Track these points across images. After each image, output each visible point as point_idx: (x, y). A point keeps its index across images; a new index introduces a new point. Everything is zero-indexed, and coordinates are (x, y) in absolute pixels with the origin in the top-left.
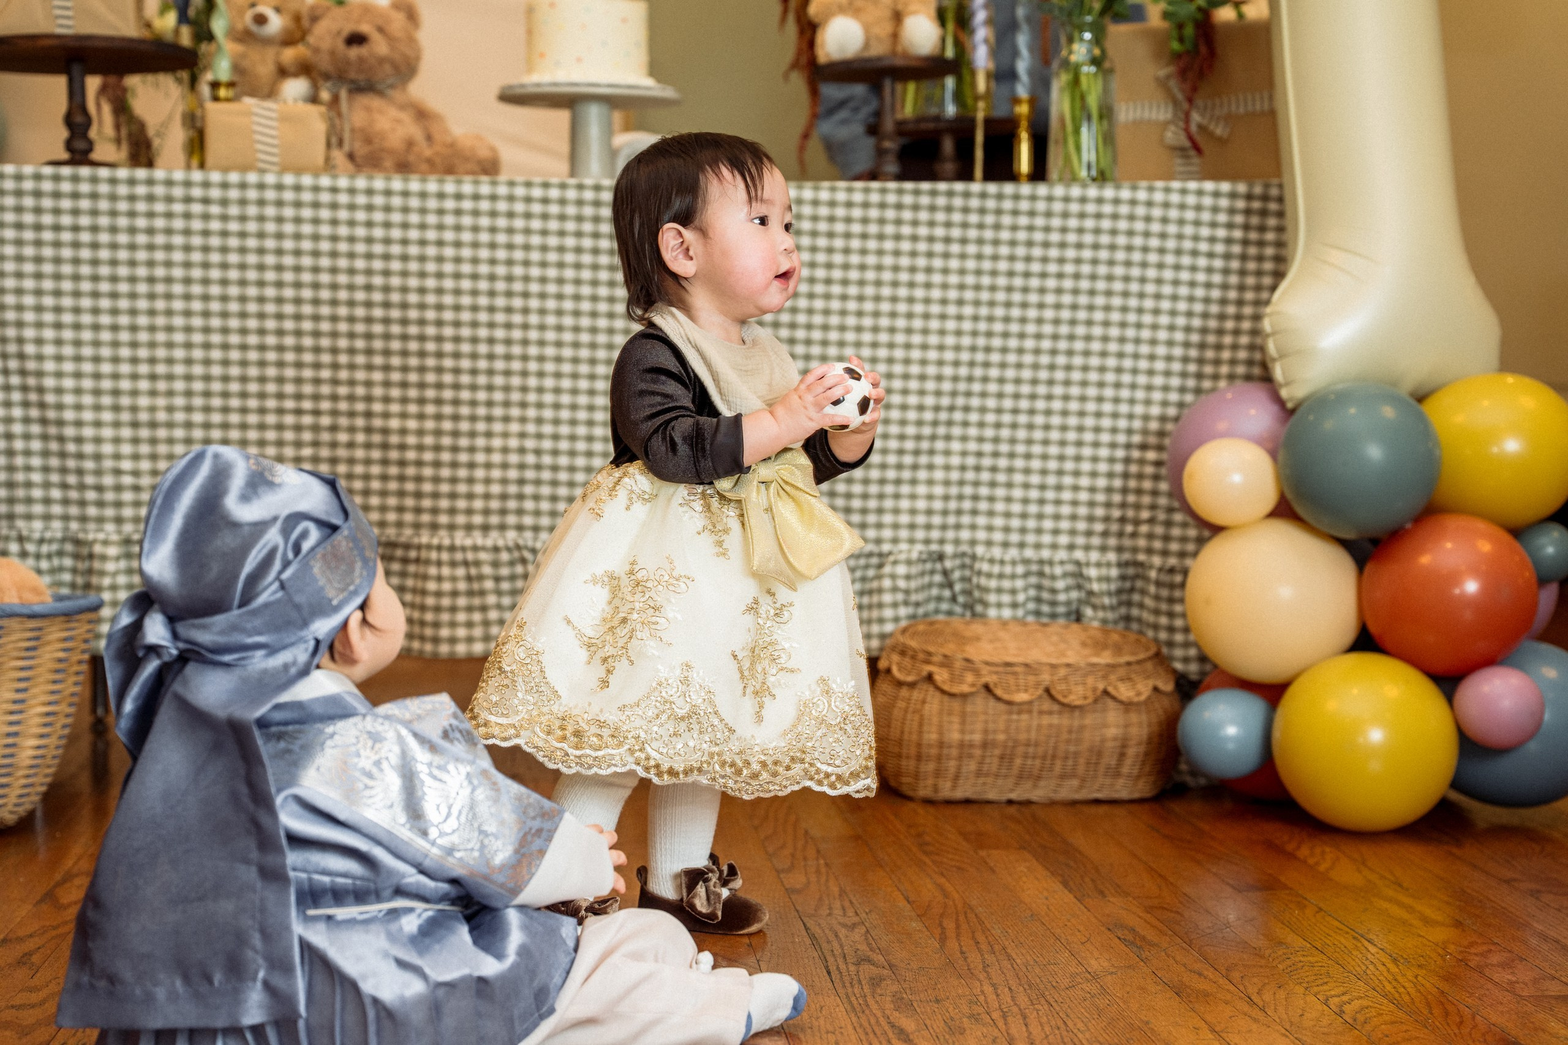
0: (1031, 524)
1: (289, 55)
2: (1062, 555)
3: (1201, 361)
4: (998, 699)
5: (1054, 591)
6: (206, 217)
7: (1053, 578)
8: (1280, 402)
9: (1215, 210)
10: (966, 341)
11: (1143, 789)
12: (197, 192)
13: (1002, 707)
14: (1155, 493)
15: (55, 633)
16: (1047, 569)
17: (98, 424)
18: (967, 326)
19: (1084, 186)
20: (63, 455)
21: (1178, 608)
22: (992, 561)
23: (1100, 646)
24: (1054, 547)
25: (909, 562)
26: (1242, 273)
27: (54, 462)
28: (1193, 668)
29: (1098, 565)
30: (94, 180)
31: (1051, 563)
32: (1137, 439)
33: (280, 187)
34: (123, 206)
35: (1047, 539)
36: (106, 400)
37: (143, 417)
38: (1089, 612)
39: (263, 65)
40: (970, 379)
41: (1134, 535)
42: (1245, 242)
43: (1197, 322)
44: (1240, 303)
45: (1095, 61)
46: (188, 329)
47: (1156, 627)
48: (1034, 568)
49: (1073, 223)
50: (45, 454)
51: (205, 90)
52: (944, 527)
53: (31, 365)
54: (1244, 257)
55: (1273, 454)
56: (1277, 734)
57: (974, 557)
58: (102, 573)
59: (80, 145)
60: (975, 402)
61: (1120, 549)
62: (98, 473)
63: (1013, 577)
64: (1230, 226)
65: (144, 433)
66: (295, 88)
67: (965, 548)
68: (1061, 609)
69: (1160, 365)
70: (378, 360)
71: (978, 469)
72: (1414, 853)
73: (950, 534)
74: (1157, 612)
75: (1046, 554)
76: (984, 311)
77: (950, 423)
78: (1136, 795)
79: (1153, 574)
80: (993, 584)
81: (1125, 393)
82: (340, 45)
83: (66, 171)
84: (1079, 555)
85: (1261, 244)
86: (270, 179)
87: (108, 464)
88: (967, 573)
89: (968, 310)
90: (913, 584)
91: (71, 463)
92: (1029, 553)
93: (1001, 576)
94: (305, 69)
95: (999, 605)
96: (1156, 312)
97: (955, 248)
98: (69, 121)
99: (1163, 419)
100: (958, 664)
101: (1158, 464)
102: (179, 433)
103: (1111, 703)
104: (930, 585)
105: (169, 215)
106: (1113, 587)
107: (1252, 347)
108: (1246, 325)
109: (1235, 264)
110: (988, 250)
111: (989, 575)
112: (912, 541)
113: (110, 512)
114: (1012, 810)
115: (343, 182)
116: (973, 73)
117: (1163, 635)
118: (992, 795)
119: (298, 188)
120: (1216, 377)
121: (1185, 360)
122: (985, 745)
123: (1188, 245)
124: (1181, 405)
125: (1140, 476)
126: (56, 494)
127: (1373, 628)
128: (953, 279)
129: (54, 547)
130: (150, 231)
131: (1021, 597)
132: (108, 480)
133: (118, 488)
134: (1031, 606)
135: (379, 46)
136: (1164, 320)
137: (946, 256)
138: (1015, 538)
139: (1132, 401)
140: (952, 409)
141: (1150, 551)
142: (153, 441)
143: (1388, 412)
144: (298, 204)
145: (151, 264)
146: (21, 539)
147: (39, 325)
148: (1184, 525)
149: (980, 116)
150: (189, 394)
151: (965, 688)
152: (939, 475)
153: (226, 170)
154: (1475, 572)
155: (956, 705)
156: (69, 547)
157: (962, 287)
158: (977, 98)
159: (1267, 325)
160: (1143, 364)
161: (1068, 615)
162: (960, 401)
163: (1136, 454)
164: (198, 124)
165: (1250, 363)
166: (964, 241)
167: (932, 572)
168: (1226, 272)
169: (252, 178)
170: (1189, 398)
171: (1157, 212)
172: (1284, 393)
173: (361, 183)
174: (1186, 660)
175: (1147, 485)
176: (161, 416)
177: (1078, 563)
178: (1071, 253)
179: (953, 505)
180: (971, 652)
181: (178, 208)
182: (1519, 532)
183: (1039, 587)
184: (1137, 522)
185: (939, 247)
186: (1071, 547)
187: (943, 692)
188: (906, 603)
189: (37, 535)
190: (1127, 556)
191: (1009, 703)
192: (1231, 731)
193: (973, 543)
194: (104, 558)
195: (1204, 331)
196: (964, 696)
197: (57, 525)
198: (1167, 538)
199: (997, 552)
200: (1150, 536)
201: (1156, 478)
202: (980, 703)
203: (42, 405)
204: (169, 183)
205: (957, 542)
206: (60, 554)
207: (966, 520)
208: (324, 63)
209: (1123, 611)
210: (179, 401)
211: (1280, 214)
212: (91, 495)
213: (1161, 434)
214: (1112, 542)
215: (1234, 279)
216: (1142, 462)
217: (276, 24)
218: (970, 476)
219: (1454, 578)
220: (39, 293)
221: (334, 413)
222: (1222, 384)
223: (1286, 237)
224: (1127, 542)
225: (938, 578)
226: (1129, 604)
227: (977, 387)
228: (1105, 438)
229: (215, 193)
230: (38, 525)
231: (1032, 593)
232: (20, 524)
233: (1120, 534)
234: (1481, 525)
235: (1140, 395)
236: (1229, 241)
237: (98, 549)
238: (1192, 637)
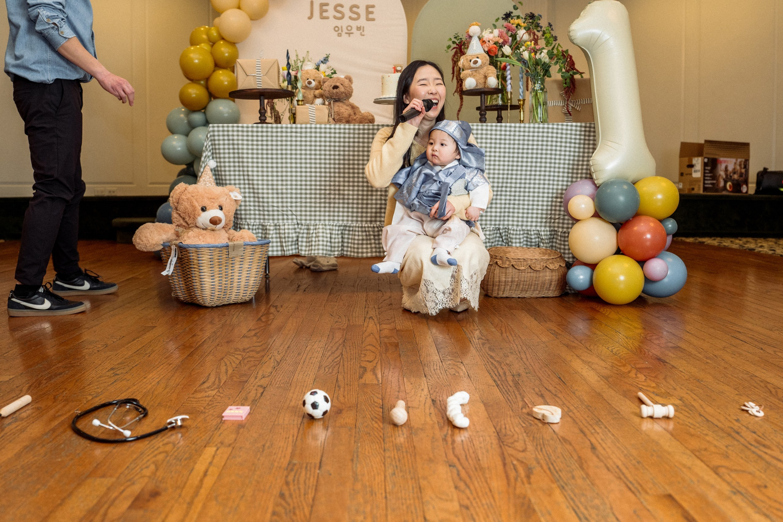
0: (525, 219)
1: (317, 92)
2: (534, 228)
3: (573, 173)
4: (516, 269)
5: (531, 239)
6: (296, 137)
7: (531, 235)
8: (595, 184)
9: (576, 130)
10: (506, 168)
11: (556, 294)
12: (294, 130)
13: (517, 271)
14: (560, 211)
15: (258, 250)
16: (529, 232)
17: (268, 193)
18: (506, 163)
19: (539, 124)
20: (259, 202)
21: (566, 243)
22: (514, 230)
23: (544, 254)
24: (531, 226)
25: (490, 231)
26: (584, 148)
27: (257, 204)
28: (571, 260)
29: (544, 231)
30: (267, 127)
31: (530, 231)
32: (555, 195)
33: (316, 128)
34: (274, 134)
35: (529, 224)
36: (270, 187)
37: (280, 191)
38: (542, 245)
39: (310, 95)
40: (507, 178)
41: (554, 222)
42: (585, 140)
43: (571, 162)
44: (583, 157)
45: (542, 89)
46: (291, 167)
47: (560, 249)
48: (526, 232)
49: (536, 134)
50: (254, 202)
51: (295, 102)
52: (500, 221)
53: (251, 178)
54: (584, 144)
55: (593, 199)
56: (594, 278)
57: (509, 229)
58: (269, 234)
59: (263, 118)
60: (509, 185)
61: (550, 227)
62: (268, 207)
63: (520, 234)
64: (580, 135)
65: (280, 196)
66: (319, 101)
67: (506, 226)
68: (533, 244)
69: (561, 174)
70: (342, 175)
71: (509, 204)
72: (632, 311)
73: (502, 223)
74: (560, 244)
75: (529, 228)
76: (511, 159)
77: (501, 191)
78: (554, 296)
79: (559, 234)
80: (514, 237)
81: (551, 182)
82: (331, 88)
83: (260, 125)
84: (538, 228)
85: (589, 140)
86: (313, 126)
87: (270, 204)
88: (507, 234)
89: (506, 159)
90: (491, 237)
91: (261, 204)
92: (524, 228)
93: (516, 234)
94: (321, 96)
95: (516, 243)
96: (560, 159)
97: (503, 141)
98: (260, 112)
99: (562, 189)
100: (505, 259)
101: (561, 202)
102: (289, 196)
103: (547, 269)
104: (496, 237)
105: (287, 136)
106: (548, 237)
107: (587, 169)
108: (585, 163)
109: (582, 146)
110: (512, 142)
111: (513, 234)
112: (491, 225)
113: (271, 217)
114: (519, 299)
115: (333, 126)
116: (507, 93)
117: (562, 251)
118: (514, 296)
119: (321, 128)
120: (577, 178)
121: (568, 173)
122: (512, 282)
123: (568, 140)
124: (567, 185)
125: (556, 206)
126: (257, 212)
127: (621, 248)
128: (502, 150)
129: (257, 227)
130: (282, 141)
131: (522, 240)
132: (271, 209)
133: (273, 211)
134: (525, 243)
135: (342, 89)
136: (562, 161)
137: (500, 144)
138: (520, 224)
139: (553, 185)
140: (502, 187)
141: (558, 227)
142: (282, 198)
143: (625, 187)
144: (321, 133)
145: (282, 150)
146: (248, 225)
147: (253, 167)
148: (568, 220)
149: (509, 104)
150: (291, 185)
151: (507, 266)
152: (498, 206)
153: (302, 124)
154: (649, 232)
155: (504, 270)
156: (260, 227)
157: (505, 152)
158: (508, 100)
159: (591, 163)
160: (556, 174)
161: (535, 245)
162: (504, 185)
163: (554, 200)
164: (294, 112)
165: (586, 174)
166: (505, 139)
167: (497, 233)
168: (579, 148)
169: (308, 126)
170: (569, 184)
171: (560, 131)
172: (596, 182)
173: (337, 126)
174: (569, 258)
175: (558, 208)
176: (284, 191)
177: (538, 231)
178: (535, 143)
179: (502, 214)
180: (508, 255)
181: (289, 134)
182: (661, 221)
183: (527, 237)
184: (555, 219)
185: (498, 141)
186: (536, 226)
187: (500, 267)
188: (489, 242)
189: (252, 224)
190: (552, 228)
191: (519, 270)
192: (581, 277)
193: (508, 225)
194: (269, 230)
195: (573, 165)
196: (506, 268)
197: (257, 221)
198: (563, 223)
199: (515, 228)
200: (559, 223)
201: (560, 206)
202: (511, 270)
203: (253, 189)
204: (287, 128)
205: (504, 225)
206: (258, 229)
207: (506, 218)
208: (327, 94)
209: (551, 244)
210: (289, 187)
211: (594, 132)
212: (266, 213)
213: (562, 194)
214: (548, 224)
215: (582, 150)
216: (556, 202)
217: (314, 84)
218: (507, 206)
219: (644, 234)
220: (253, 158)
221: (330, 190)
222: (579, 179)
224: (552, 225)
225: (498, 235)
226: (552, 242)
227: (509, 181)
228: (546, 195)
229: (299, 130)
230: (252, 221)
231: (525, 239)
232: (248, 220)
233: (550, 222)
234: (651, 219)
235: (555, 183)
236: (580, 139)
237: (268, 227)
238: (570, 251)
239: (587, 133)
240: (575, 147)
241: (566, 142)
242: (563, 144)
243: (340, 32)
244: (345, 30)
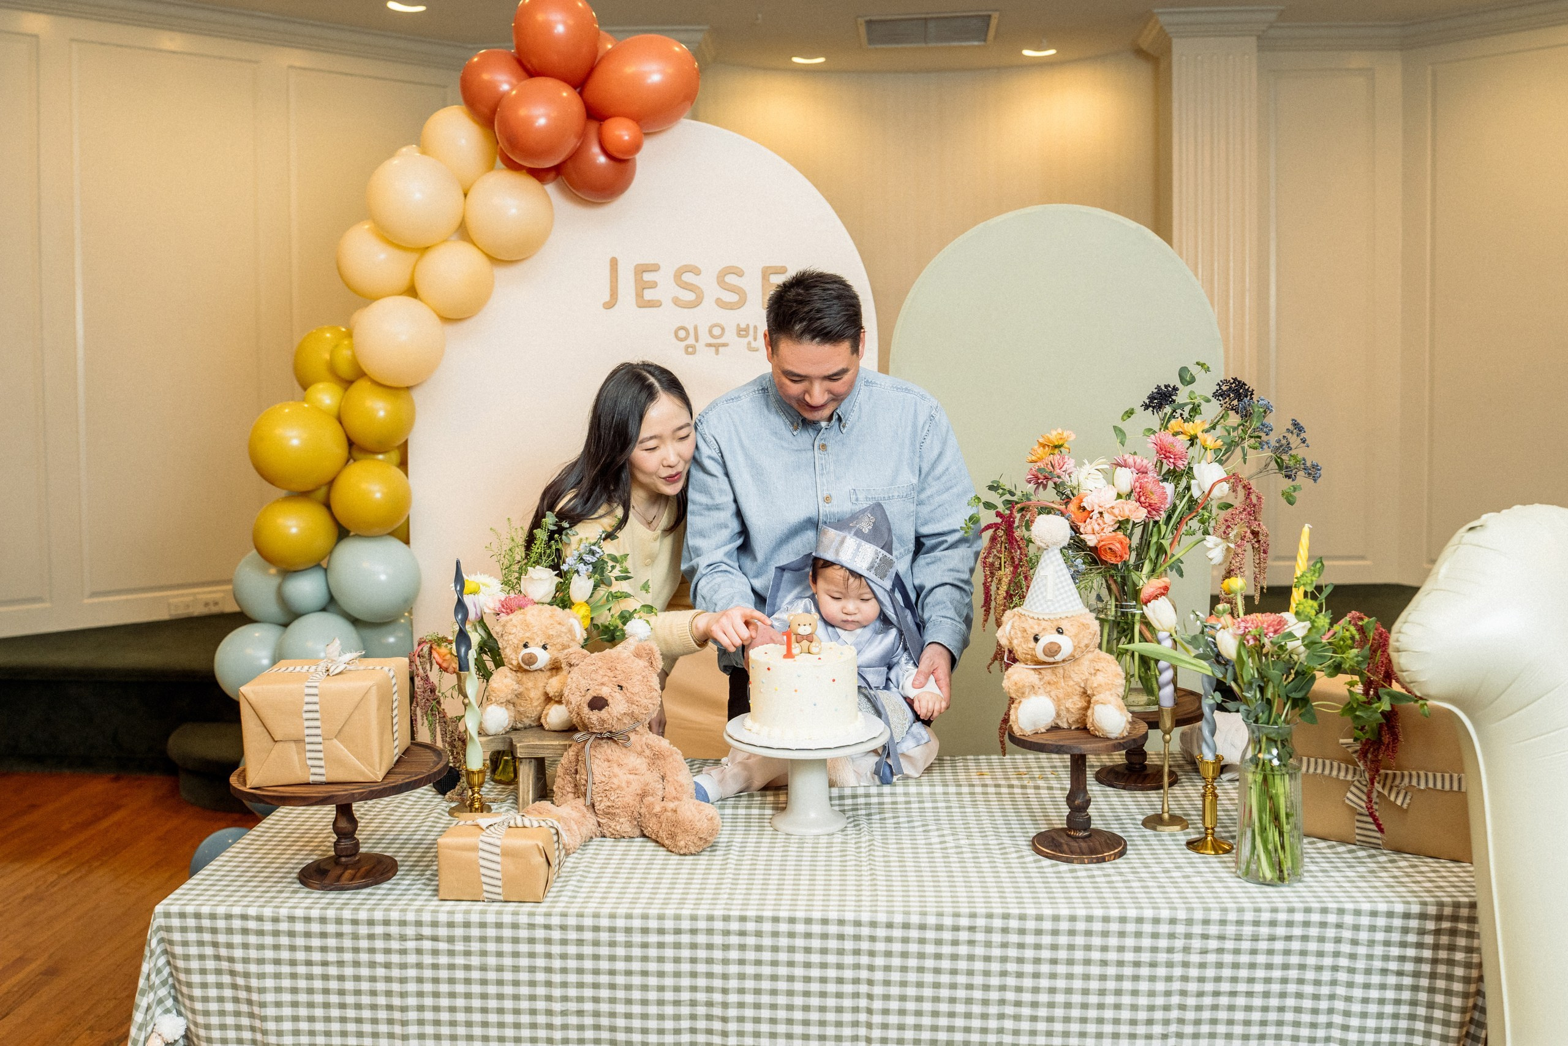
12: (427, 931)
30: (339, 922)
33: (499, 926)
45: (1283, 763)
49: (1262, 945)
59: (346, 843)
105: (403, 952)
119: (515, 926)
123: (1377, 964)
128: (1143, 1001)
130: (388, 966)
135: (618, 706)
136: (1353, 1036)
168: (1414, 989)
171: (1346, 934)
204: (403, 923)
215: (1422, 996)
229: (443, 932)
236: (1417, 960)
239: (1444, 940)
240: (1399, 987)
241: (1368, 972)
242: (1359, 978)
243: (691, 341)
244: (705, 338)
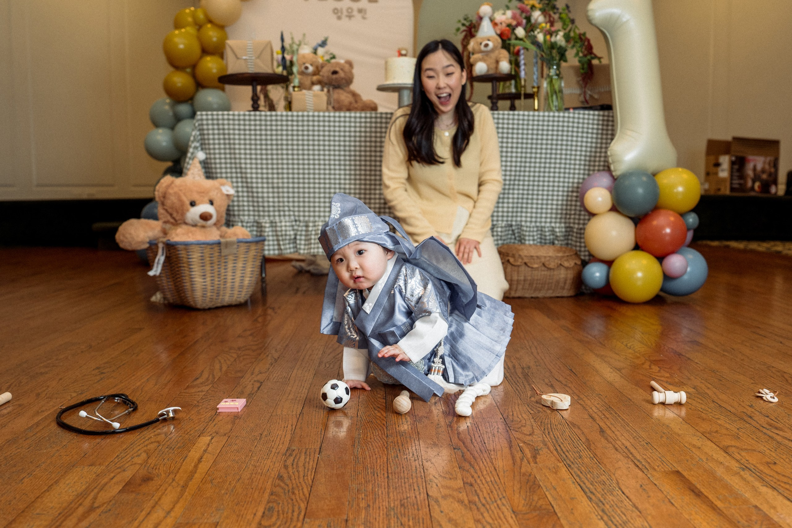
0: (539, 215)
1: (315, 78)
2: (548, 225)
3: (589, 165)
4: (529, 267)
5: (545, 236)
6: (292, 126)
7: (545, 232)
8: (613, 176)
9: (593, 120)
10: (519, 159)
11: (571, 293)
12: (290, 118)
13: (530, 269)
14: (576, 206)
15: (253, 247)
16: (543, 229)
17: (263, 188)
18: (519, 155)
19: (554, 112)
20: (253, 197)
21: (582, 240)
22: (527, 227)
23: (559, 251)
24: (546, 222)
25: (502, 227)
26: (602, 139)
27: (250, 199)
28: (587, 258)
29: (559, 228)
30: (260, 115)
31: (545, 227)
32: (570, 189)
33: (313, 116)
34: (269, 123)
35: (543, 220)
36: (265, 181)
37: (275, 185)
38: (556, 242)
39: (307, 81)
40: (520, 171)
41: (570, 218)
42: (603, 129)
43: (588, 154)
44: (601, 148)
45: (558, 75)
46: (288, 159)
47: (576, 246)
48: (540, 229)
49: (551, 123)
50: (248, 197)
51: (291, 89)
52: (512, 217)
53: (244, 171)
54: (602, 134)
55: (611, 192)
56: (610, 275)
57: (521, 226)
58: (265, 232)
59: (256, 106)
60: (522, 178)
61: (565, 223)
62: (263, 202)
63: (533, 231)
64: (598, 124)
65: (276, 190)
66: (317, 88)
67: (519, 223)
68: (548, 241)
69: (577, 167)
70: (342, 167)
71: (522, 199)
73: (514, 219)
74: (576, 242)
75: (543, 224)
76: (524, 150)
77: (514, 185)
78: (569, 295)
79: (575, 230)
80: (527, 234)
81: (567, 175)
82: (330, 74)
83: (252, 113)
84: (553, 225)
85: (607, 130)
86: (311, 114)
87: (266, 199)
88: (519, 230)
89: (519, 150)
90: (503, 234)
91: (255, 199)
92: (538, 224)
93: (530, 231)
94: (319, 82)
95: (529, 240)
96: (576, 150)
97: (515, 131)
98: (253, 99)
99: (578, 183)
100: (517, 256)
101: (577, 197)
102: (285, 190)
103: (563, 268)
104: (508, 234)
105: (282, 125)
106: (563, 234)
107: (605, 161)
108: (603, 155)
109: (599, 136)
110: (525, 132)
111: (526, 231)
112: (502, 221)
113: (266, 214)
114: (533, 300)
115: (332, 114)
116: (520, 80)
117: (578, 249)
118: (527, 295)
119: (319, 116)
120: (594, 170)
121: (585, 165)
122: (525, 280)
123: (585, 130)
124: (584, 179)
125: (571, 201)
126: (251, 208)
127: (639, 243)
128: (515, 141)
129: (251, 224)
130: (277, 130)
131: (536, 238)
132: (266, 204)
133: (269, 206)
134: (539, 240)
135: (342, 74)
136: (578, 153)
137: (513, 133)
138: (534, 220)
139: (569, 178)
140: (515, 180)
141: (574, 223)
142: (278, 192)
143: (645, 179)
144: (319, 121)
145: (277, 140)
146: (242, 222)
147: (245, 159)
148: (585, 215)
149: (523, 92)
150: (288, 178)
151: (519, 264)
152: (511, 200)
153: (298, 111)
154: (669, 226)
155: (516, 268)
156: (255, 224)
157: (517, 143)
158: (521, 87)
159: (609, 153)
160: (572, 167)
161: (550, 243)
162: (517, 178)
163: (570, 194)
164: (289, 100)
165: (604, 166)
166: (518, 129)
167: (509, 230)
168: (597, 138)
169: (306, 113)
170: (586, 177)
171: (576, 120)
172: (614, 174)
173: (337, 114)
174: (585, 256)
175: (573, 203)
176: (280, 185)
177: (553, 227)
178: (550, 133)
179: (515, 210)
180: (521, 253)
181: (284, 123)
182: (682, 215)
183: (541, 235)
184: (570, 215)
185: (510, 131)
186: (551, 222)
187: (512, 265)
188: (501, 240)
189: (246, 221)
190: (567, 225)
191: (532, 268)
192: (597, 275)
193: (521, 221)
194: (265, 227)
195: (590, 156)
196: (518, 266)
197: (252, 218)
198: (579, 219)
199: (528, 224)
200: (574, 219)
201: (576, 201)
202: (523, 268)
203: (247, 182)
204: (282, 116)
205: (516, 221)
206: (253, 226)
207: (519, 214)
208: (325, 80)
209: (566, 242)
210: (285, 181)
211: (613, 121)
212: (261, 209)
213: (578, 188)
214: (563, 220)
215: (599, 141)
216: (572, 196)
217: (311, 69)
218: (520, 201)
219: (663, 228)
220: (245, 149)
221: (330, 183)
222: (596, 172)
223: (615, 128)
224: (567, 221)
225: (510, 232)
226: (568, 239)
227: (522, 174)
228: (561, 189)
229: (295, 118)
230: (246, 218)
231: (539, 236)
232: (241, 217)
233: (566, 218)
234: (672, 213)
235: (571, 176)
236: (598, 129)
237: (263, 224)
238: (587, 249)
239: (605, 123)
240: (592, 138)
241: (583, 132)
242: (580, 135)
243: (339, 14)
244: (345, 13)
